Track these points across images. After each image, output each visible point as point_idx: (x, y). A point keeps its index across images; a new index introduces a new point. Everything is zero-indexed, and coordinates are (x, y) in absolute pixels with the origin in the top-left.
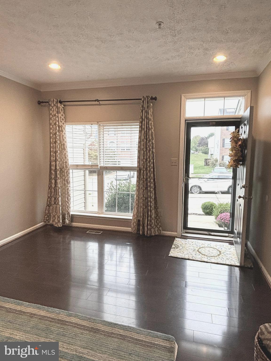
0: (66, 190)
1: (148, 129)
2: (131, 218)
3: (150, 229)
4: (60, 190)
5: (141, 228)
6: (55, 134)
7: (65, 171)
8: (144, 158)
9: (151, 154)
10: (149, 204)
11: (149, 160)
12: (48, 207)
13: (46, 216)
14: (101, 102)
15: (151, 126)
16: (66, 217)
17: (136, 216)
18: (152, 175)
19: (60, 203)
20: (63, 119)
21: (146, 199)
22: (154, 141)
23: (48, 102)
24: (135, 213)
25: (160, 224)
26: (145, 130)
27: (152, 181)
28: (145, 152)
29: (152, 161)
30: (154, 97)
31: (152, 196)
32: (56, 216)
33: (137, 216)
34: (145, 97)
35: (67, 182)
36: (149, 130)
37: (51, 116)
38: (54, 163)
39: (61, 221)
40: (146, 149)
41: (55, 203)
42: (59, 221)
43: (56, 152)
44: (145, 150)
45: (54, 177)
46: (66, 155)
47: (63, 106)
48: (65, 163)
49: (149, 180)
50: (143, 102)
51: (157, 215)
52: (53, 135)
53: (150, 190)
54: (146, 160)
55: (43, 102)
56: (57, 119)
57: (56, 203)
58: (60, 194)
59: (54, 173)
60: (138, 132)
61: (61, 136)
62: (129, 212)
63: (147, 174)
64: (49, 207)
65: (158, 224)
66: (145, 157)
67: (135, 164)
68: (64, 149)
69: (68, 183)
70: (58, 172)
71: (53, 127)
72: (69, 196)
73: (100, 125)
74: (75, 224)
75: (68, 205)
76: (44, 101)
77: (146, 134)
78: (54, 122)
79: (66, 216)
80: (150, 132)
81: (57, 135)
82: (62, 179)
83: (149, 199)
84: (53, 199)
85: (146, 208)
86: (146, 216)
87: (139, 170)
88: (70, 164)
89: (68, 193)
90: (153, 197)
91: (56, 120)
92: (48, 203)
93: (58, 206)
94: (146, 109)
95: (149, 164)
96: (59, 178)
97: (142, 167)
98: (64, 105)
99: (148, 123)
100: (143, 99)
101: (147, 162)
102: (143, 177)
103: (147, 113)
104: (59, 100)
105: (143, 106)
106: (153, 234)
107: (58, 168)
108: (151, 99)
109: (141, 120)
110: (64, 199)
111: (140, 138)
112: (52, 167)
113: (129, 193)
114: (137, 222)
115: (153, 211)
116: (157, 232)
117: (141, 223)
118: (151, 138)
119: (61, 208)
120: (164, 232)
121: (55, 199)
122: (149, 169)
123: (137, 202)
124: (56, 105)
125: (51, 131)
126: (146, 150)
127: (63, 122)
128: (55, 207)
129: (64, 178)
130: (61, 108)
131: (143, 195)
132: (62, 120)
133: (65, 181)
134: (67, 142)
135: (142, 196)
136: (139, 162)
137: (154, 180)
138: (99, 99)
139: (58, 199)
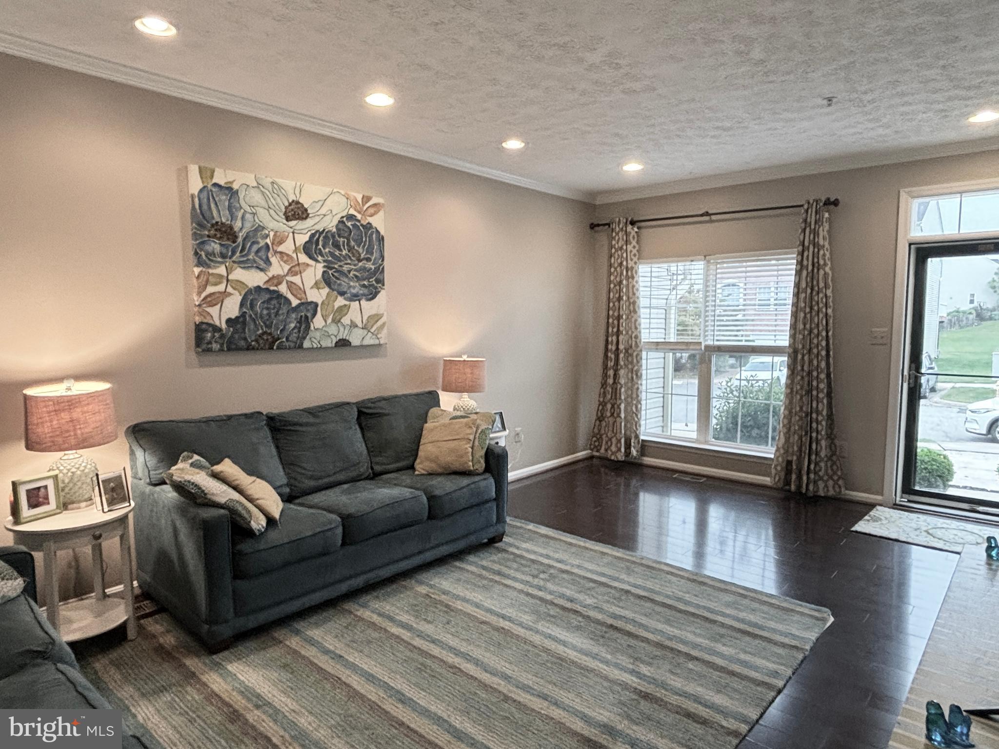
0: (635, 391)
1: (817, 266)
2: (772, 456)
3: (815, 482)
4: (623, 390)
5: (794, 477)
6: (621, 282)
7: (635, 354)
8: (805, 328)
9: (822, 320)
10: (814, 425)
11: (816, 331)
12: (598, 422)
13: (594, 439)
14: (714, 217)
15: (825, 260)
16: (632, 444)
17: (782, 451)
18: (823, 365)
19: (623, 415)
20: (635, 255)
21: (807, 415)
22: (829, 292)
23: (609, 225)
24: (780, 445)
25: (839, 473)
26: (810, 268)
27: (823, 376)
28: (808, 316)
29: (824, 334)
30: (832, 200)
31: (823, 410)
32: (614, 440)
33: (786, 452)
34: (811, 202)
35: (637, 375)
36: (818, 270)
37: (613, 250)
38: (614, 338)
39: (623, 450)
40: (811, 308)
41: (612, 415)
42: (619, 450)
43: (619, 318)
44: (808, 310)
45: (612, 364)
46: (637, 323)
47: (636, 229)
48: (633, 339)
49: (815, 374)
50: (807, 211)
51: (834, 453)
52: (615, 286)
53: (817, 396)
54: (811, 332)
55: (598, 225)
56: (625, 255)
57: (615, 415)
58: (623, 397)
59: (613, 356)
60: (794, 272)
61: (631, 286)
62: (767, 445)
63: (811, 361)
64: (600, 421)
65: (835, 473)
66: (808, 326)
67: (784, 341)
68: (635, 312)
69: (639, 377)
70: (622, 355)
71: (616, 269)
72: (639, 402)
73: (708, 262)
74: (648, 460)
75: (636, 419)
76: (600, 223)
77: (812, 276)
78: (619, 261)
79: (632, 441)
80: (822, 272)
81: (622, 286)
82: (628, 368)
83: (814, 416)
84: (609, 406)
85: (806, 434)
86: (805, 453)
87: (794, 353)
88: (643, 340)
89: (638, 396)
90: (825, 413)
91: (622, 257)
92: (599, 414)
93: (618, 419)
94: (813, 227)
95: (815, 341)
96: (621, 367)
97: (800, 346)
98: (638, 228)
99: (815, 255)
100: (806, 207)
101: (813, 336)
102: (803, 367)
103: (815, 233)
104: (630, 219)
105: (805, 221)
106: (822, 493)
107: (621, 347)
108: (825, 204)
109: (801, 248)
110: (629, 409)
111: (797, 285)
112: (610, 347)
113: (769, 402)
114: (784, 465)
115: (823, 443)
116: (831, 489)
117: (794, 467)
118: (822, 285)
119: (623, 424)
120: (847, 492)
121: (613, 406)
122: (815, 351)
123: (786, 421)
124: (624, 229)
125: (612, 278)
126: (811, 312)
127: (635, 259)
128: (611, 423)
129: (630, 366)
130: (633, 233)
131: (801, 408)
132: (633, 257)
133: (632, 373)
134: (640, 296)
135: (798, 409)
136: (793, 336)
137: (828, 375)
138: (710, 212)
139: (619, 407)
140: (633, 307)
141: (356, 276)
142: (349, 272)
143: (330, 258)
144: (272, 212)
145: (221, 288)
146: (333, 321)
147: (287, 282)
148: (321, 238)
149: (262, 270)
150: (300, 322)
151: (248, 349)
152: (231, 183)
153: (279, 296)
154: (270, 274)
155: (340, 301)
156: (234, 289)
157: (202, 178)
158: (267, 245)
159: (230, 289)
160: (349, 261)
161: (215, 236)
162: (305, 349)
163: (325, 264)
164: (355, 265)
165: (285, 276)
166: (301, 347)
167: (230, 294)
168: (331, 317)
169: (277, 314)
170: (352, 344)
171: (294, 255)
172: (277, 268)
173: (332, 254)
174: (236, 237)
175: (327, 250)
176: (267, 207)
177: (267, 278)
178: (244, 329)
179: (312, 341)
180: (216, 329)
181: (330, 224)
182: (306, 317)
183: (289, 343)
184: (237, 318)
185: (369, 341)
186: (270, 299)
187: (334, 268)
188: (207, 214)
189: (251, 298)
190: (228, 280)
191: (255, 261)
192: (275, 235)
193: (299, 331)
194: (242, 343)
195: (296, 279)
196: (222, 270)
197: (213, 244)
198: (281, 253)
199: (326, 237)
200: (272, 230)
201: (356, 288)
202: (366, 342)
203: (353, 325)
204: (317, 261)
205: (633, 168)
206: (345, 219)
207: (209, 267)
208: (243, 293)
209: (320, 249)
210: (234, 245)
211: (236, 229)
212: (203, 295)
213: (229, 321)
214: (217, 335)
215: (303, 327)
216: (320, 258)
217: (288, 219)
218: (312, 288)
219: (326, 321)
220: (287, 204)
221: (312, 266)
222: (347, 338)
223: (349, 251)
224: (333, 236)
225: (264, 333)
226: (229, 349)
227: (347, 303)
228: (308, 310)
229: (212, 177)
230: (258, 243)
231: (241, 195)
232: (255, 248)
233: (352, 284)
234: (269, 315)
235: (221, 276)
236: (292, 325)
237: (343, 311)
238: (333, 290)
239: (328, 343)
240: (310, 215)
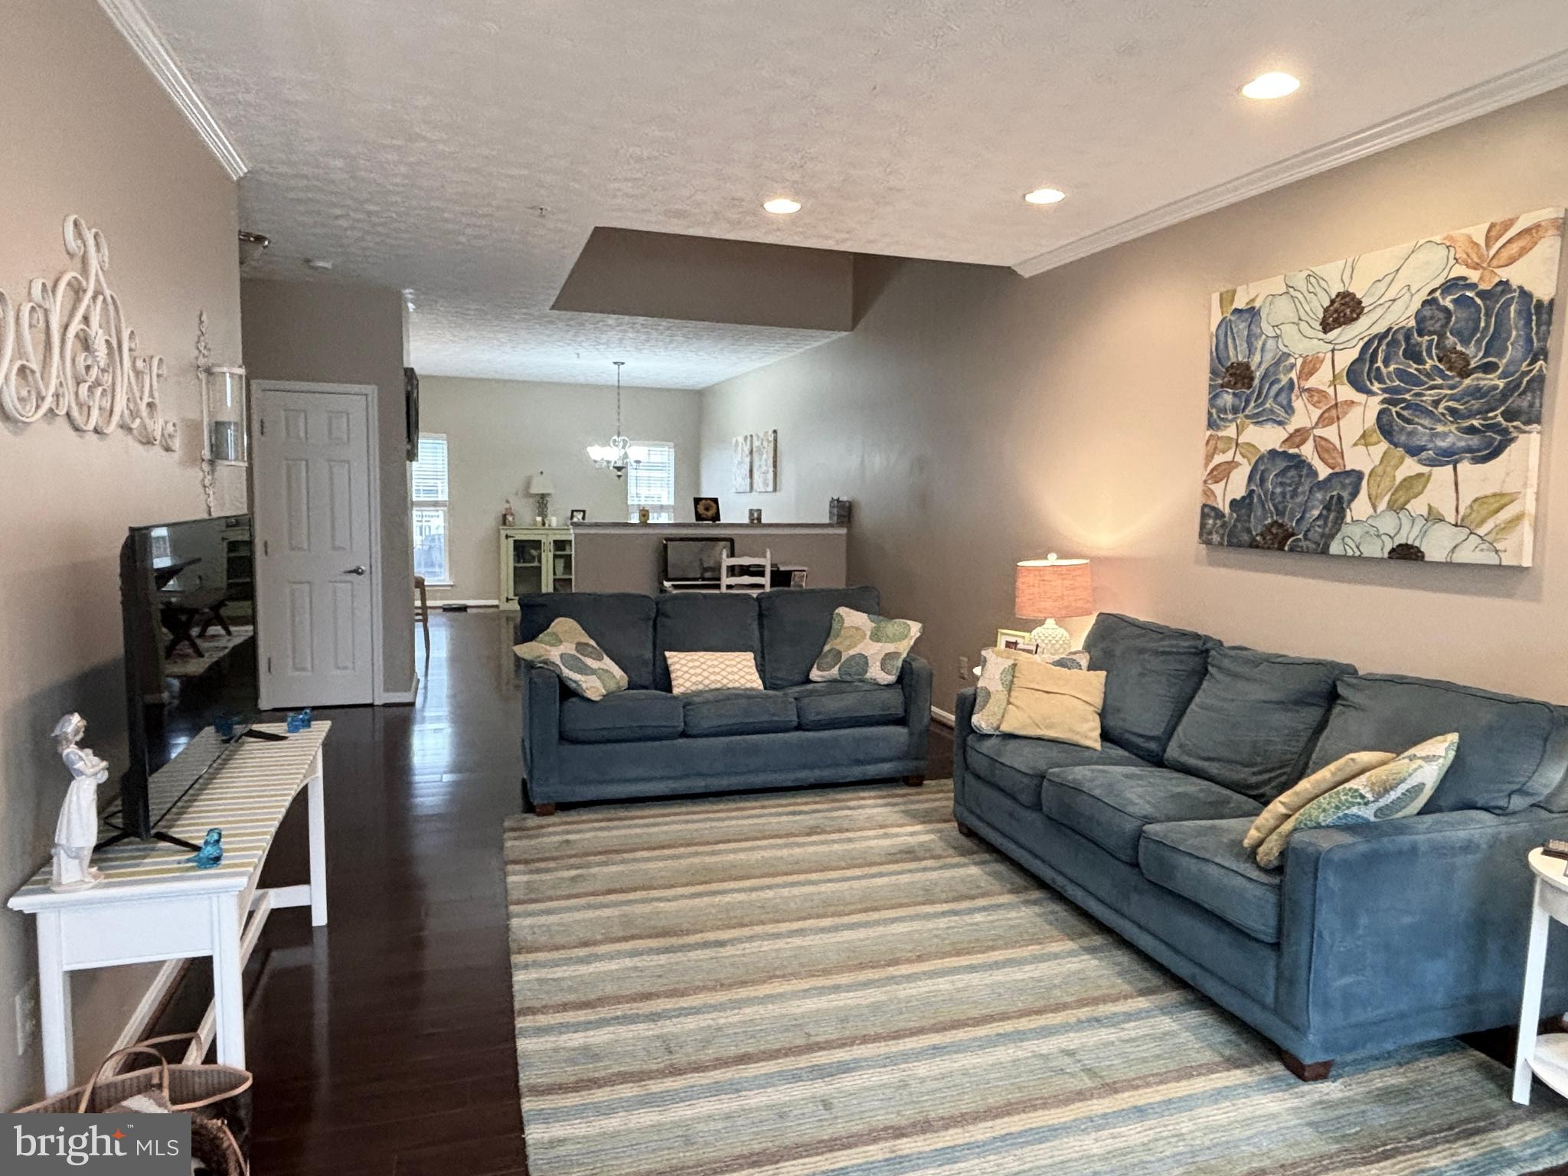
141: (1452, 411)
142: (1436, 403)
143: (1398, 383)
144: (1303, 325)
145: (1228, 456)
146: (1391, 507)
147: (1315, 436)
148: (1383, 347)
149: (1280, 423)
150: (1327, 507)
151: (1251, 546)
152: (1253, 300)
153: (1298, 463)
154: (1291, 429)
155: (1410, 467)
156: (1244, 456)
157: (1221, 307)
158: (1291, 380)
159: (1239, 458)
160: (1439, 381)
161: (1227, 385)
162: (1334, 556)
163: (1386, 396)
164: (1452, 388)
165: (1313, 428)
166: (1325, 551)
167: (1238, 465)
168: (1387, 498)
169: (1294, 494)
170: (1427, 559)
171: (1331, 391)
172: (1304, 415)
173: (1401, 374)
174: (1252, 379)
175: (1391, 368)
176: (1296, 320)
177: (1286, 436)
178: (1249, 517)
179: (1345, 544)
180: (1219, 515)
181: (1402, 314)
182: (1340, 498)
183: (1308, 542)
184: (1243, 498)
185: (1469, 554)
186: (1288, 468)
187: (1404, 400)
188: (1223, 355)
189: (1262, 468)
190: (1237, 445)
191: (1272, 411)
192: (1304, 362)
193: (1325, 524)
194: (1246, 537)
195: (1329, 433)
196: (1231, 431)
197: (1225, 396)
198: (1309, 390)
199: (1394, 343)
200: (1300, 356)
201: (1450, 435)
202: (1462, 557)
203: (1434, 517)
204: (1369, 393)
206: (1437, 294)
207: (1218, 428)
208: (1253, 461)
209: (1378, 369)
210: (1248, 392)
211: (1253, 368)
212: (1211, 466)
213: (1233, 503)
214: (1219, 523)
215: (1332, 516)
216: (1376, 387)
217: (1325, 332)
218: (1355, 444)
219: (1374, 507)
220: (1327, 303)
221: (1359, 404)
222: (1417, 544)
223: (1440, 360)
224: (1408, 337)
225: (1275, 523)
226: (1230, 544)
227: (1425, 470)
228: (1344, 486)
229: (1232, 301)
230: (1278, 381)
231: (1263, 315)
232: (1276, 388)
233: (1440, 428)
234: (1283, 494)
235: (1229, 438)
236: (1316, 513)
237: (1413, 486)
238: (1396, 445)
239: (1377, 549)
240: (1366, 310)
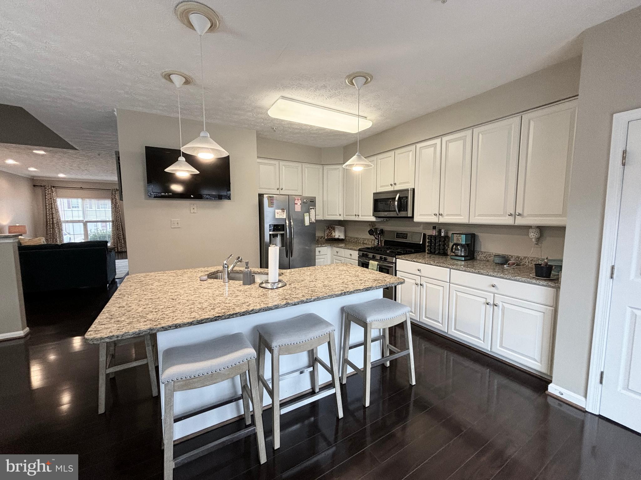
0: (61, 234)
2: (110, 245)
3: (122, 248)
4: (57, 234)
6: (51, 204)
7: (60, 224)
9: (119, 214)
10: (120, 236)
14: (84, 189)
18: (120, 224)
20: (56, 196)
21: (118, 235)
22: (120, 208)
23: (43, 186)
24: (112, 242)
26: (115, 203)
27: (121, 226)
28: (115, 214)
29: (119, 217)
30: (118, 189)
34: (113, 189)
35: (61, 229)
36: (117, 204)
37: (47, 194)
38: (51, 220)
43: (52, 214)
44: (115, 212)
45: (51, 227)
46: (59, 215)
47: (55, 189)
48: (58, 220)
49: (118, 226)
52: (49, 204)
53: (120, 230)
55: (37, 186)
56: (51, 196)
58: (57, 236)
59: (51, 225)
60: (111, 204)
61: (55, 205)
63: (117, 223)
66: (116, 216)
67: (110, 219)
70: (56, 225)
71: (49, 200)
73: (83, 200)
77: (115, 205)
78: (49, 197)
85: (118, 239)
86: (118, 243)
87: (113, 222)
88: (62, 220)
89: (62, 236)
90: (122, 234)
96: (55, 228)
97: (114, 220)
100: (111, 190)
101: (117, 218)
102: (115, 225)
103: (115, 196)
104: (52, 186)
105: (112, 193)
106: (123, 251)
107: (55, 222)
109: (112, 199)
111: (112, 207)
112: (49, 222)
118: (118, 207)
124: (51, 188)
125: (47, 202)
133: (59, 229)
136: (113, 218)
137: (122, 226)
138: (83, 187)
139: (56, 239)
140: (57, 211)
205: (61, 175)
